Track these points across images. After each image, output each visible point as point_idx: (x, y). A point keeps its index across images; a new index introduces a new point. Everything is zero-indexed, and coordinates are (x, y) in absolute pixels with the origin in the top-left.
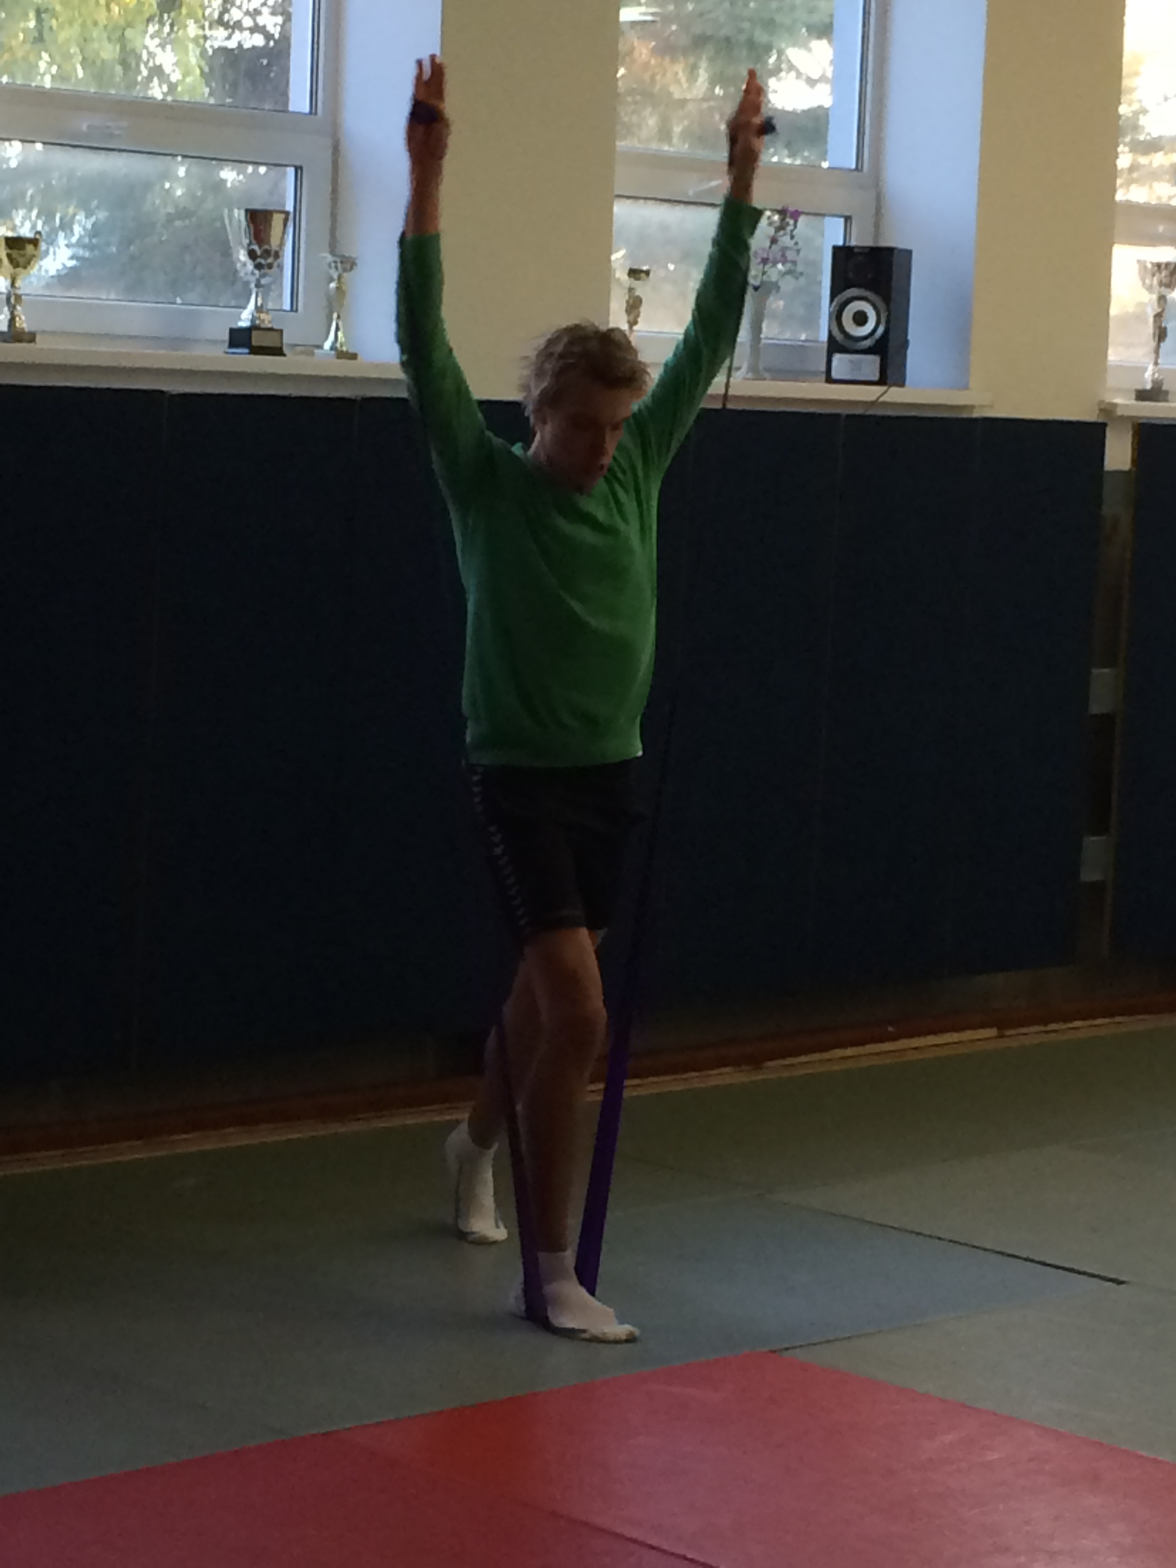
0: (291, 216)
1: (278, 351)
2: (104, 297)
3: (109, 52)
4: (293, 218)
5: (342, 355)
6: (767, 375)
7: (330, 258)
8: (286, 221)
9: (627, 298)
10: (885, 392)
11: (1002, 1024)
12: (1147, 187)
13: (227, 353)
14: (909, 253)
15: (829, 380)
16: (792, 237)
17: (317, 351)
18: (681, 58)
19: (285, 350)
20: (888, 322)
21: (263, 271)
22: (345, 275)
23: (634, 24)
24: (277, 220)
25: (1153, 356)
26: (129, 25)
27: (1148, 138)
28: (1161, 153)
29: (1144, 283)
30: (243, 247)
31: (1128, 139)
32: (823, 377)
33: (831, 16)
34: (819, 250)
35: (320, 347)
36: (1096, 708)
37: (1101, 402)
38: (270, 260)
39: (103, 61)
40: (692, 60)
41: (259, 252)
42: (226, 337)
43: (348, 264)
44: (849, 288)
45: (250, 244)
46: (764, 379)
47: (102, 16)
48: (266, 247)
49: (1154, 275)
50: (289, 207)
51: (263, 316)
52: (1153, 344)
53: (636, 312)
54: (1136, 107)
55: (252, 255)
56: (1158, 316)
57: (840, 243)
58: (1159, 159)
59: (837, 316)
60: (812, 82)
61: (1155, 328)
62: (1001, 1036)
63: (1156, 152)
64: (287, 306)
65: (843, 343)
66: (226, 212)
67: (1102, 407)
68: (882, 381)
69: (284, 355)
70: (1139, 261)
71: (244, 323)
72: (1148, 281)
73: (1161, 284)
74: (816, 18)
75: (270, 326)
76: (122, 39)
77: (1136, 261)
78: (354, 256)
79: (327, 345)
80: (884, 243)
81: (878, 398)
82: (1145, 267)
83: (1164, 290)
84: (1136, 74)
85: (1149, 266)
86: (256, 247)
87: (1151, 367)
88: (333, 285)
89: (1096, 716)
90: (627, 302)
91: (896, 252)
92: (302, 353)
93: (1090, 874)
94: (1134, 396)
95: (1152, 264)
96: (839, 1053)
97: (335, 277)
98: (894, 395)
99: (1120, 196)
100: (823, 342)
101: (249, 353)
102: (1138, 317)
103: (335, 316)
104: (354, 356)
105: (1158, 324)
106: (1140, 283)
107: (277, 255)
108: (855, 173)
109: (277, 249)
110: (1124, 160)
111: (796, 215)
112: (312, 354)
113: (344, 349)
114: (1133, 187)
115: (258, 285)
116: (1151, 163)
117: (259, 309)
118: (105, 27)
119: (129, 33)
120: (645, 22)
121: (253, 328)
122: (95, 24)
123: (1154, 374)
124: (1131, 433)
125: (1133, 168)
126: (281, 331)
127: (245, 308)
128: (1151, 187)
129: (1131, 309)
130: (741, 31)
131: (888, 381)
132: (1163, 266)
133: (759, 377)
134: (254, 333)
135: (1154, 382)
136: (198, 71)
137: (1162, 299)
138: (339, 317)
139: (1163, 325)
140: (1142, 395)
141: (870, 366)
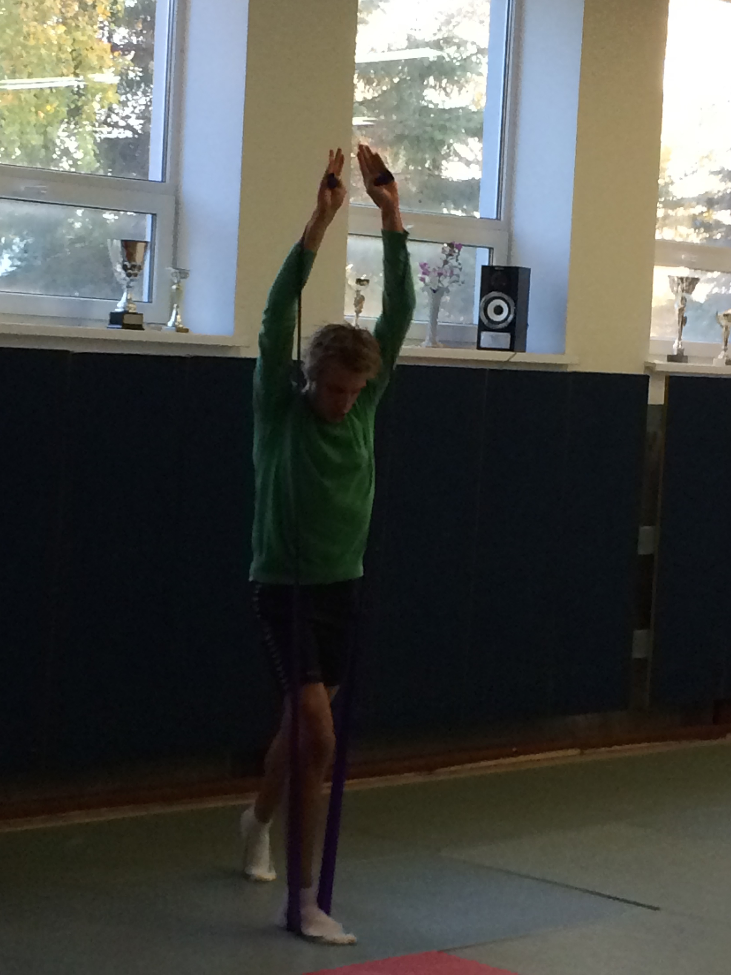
0: (149, 245)
1: (139, 327)
2: (32, 292)
3: (36, 140)
4: (150, 246)
5: (179, 330)
6: (441, 344)
7: (173, 270)
8: (146, 247)
9: (355, 296)
10: (514, 355)
11: (584, 746)
12: (674, 230)
13: (108, 328)
14: (528, 271)
15: (479, 348)
16: (457, 260)
17: (164, 327)
18: (388, 148)
19: (144, 326)
20: (515, 314)
21: (132, 278)
22: (182, 280)
23: (360, 127)
24: (140, 247)
25: (678, 334)
26: (50, 124)
27: (675, 199)
28: (682, 208)
29: (673, 291)
30: (119, 263)
31: (663, 199)
32: (475, 346)
33: (482, 124)
34: (473, 267)
35: (165, 324)
36: (642, 551)
37: (646, 363)
38: (136, 271)
39: (33, 146)
40: (395, 149)
41: (129, 267)
42: (108, 318)
43: (183, 274)
44: (491, 291)
45: (124, 261)
46: (438, 347)
47: (33, 119)
48: (133, 263)
49: (679, 284)
50: (148, 239)
51: (131, 305)
52: (678, 327)
53: (360, 305)
54: (667, 180)
55: (125, 268)
56: (681, 310)
57: (486, 264)
58: (681, 212)
59: (485, 309)
60: (468, 163)
61: (679, 317)
62: (582, 754)
63: (680, 207)
64: (145, 298)
65: (487, 325)
66: (109, 240)
67: (647, 365)
68: (512, 349)
69: (143, 329)
70: (669, 276)
71: (119, 310)
72: (675, 289)
73: (683, 290)
74: (472, 125)
75: (134, 311)
76: (45, 133)
77: (667, 276)
78: (188, 269)
79: (170, 324)
80: (513, 264)
81: (510, 359)
82: (674, 280)
83: (685, 294)
84: (669, 160)
85: (676, 279)
86: (127, 263)
87: (677, 341)
88: (174, 287)
89: (641, 555)
90: (356, 299)
91: (520, 270)
92: (153, 328)
93: (637, 654)
94: (666, 358)
95: (678, 277)
96: (483, 764)
97: (176, 282)
98: (519, 357)
99: (658, 236)
100: (476, 324)
101: (122, 328)
102: (668, 309)
103: (175, 305)
104: (187, 331)
105: (681, 314)
106: (670, 290)
107: (140, 268)
108: (496, 221)
109: (140, 264)
110: (660, 213)
111: (459, 247)
112: (160, 329)
113: (181, 326)
114: (665, 229)
115: (128, 287)
116: (676, 214)
117: (128, 301)
118: (35, 126)
119: (49, 129)
120: (366, 126)
121: (126, 312)
122: (29, 123)
123: (678, 346)
124: (664, 381)
125: (666, 217)
126: (142, 315)
127: (120, 300)
128: (676, 228)
129: (664, 303)
130: (425, 132)
131: (515, 350)
132: (684, 280)
133: (435, 345)
134: (126, 317)
135: (679, 350)
136: (92, 153)
137: (684, 299)
138: (178, 307)
139: (684, 316)
140: (671, 358)
141: (505, 339)
